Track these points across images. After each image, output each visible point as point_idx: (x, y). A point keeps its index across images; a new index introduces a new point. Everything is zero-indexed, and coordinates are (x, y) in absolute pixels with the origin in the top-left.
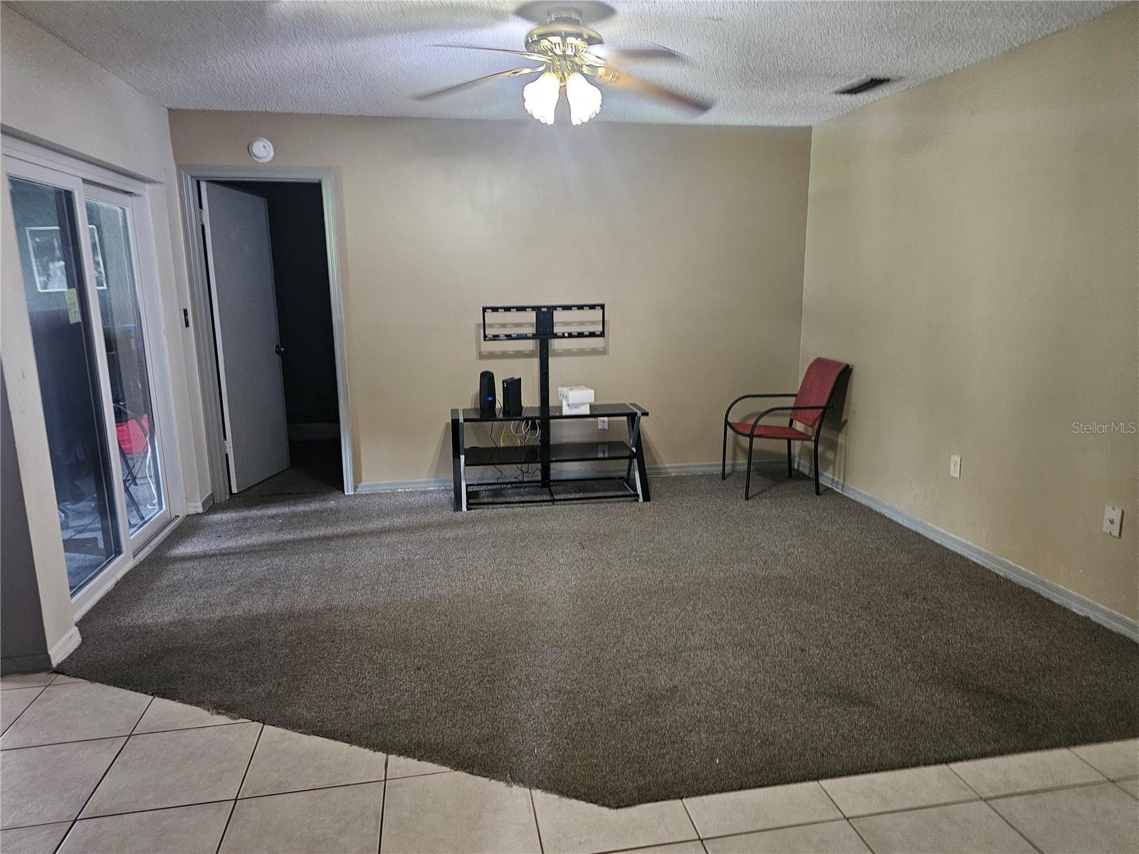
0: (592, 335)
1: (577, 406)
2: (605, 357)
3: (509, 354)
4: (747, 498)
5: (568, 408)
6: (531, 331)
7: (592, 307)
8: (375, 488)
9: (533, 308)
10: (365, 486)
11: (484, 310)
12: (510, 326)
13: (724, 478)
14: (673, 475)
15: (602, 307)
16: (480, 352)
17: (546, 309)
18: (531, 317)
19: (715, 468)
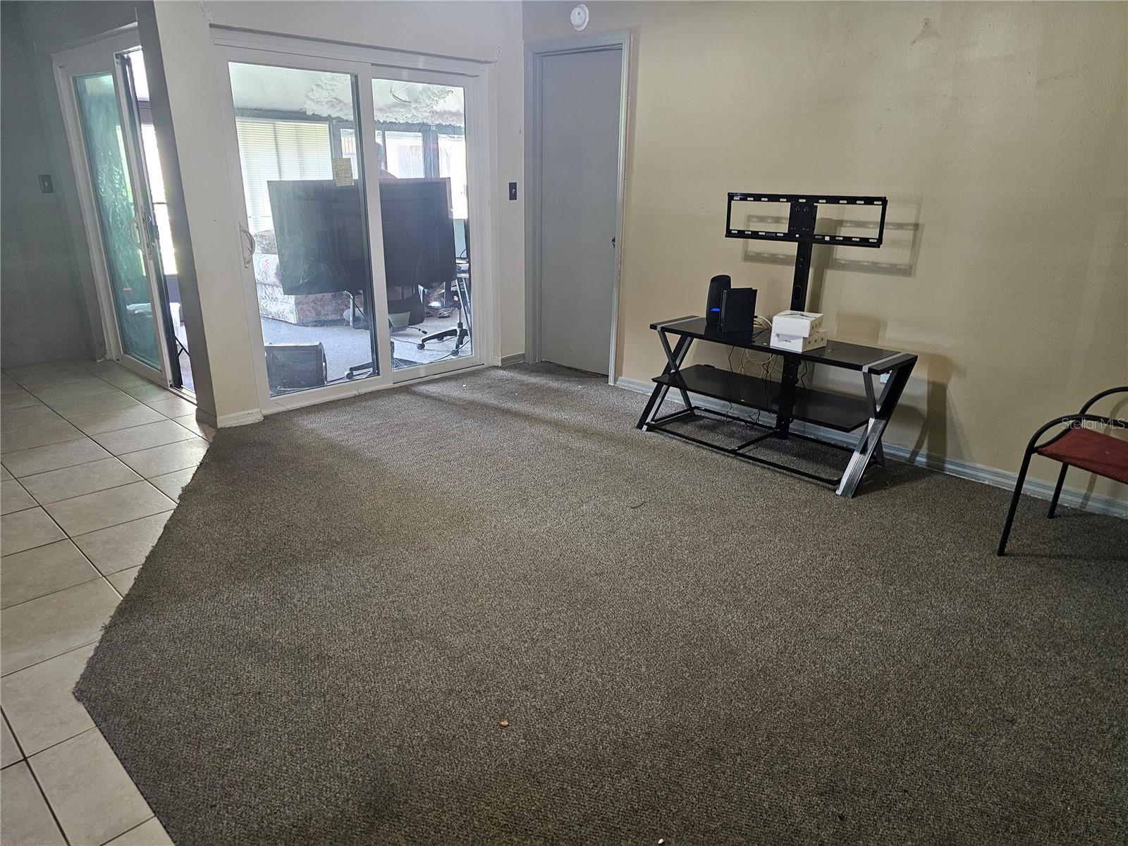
0: (864, 242)
1: (788, 338)
2: (908, 279)
3: (763, 257)
4: (1001, 553)
5: (776, 338)
6: (784, 228)
7: (869, 201)
8: (632, 386)
9: (789, 198)
10: (624, 381)
11: (731, 197)
12: (769, 220)
13: (1051, 515)
14: (987, 483)
15: (884, 201)
16: (746, 251)
17: (804, 201)
18: (785, 209)
19: (1075, 499)
